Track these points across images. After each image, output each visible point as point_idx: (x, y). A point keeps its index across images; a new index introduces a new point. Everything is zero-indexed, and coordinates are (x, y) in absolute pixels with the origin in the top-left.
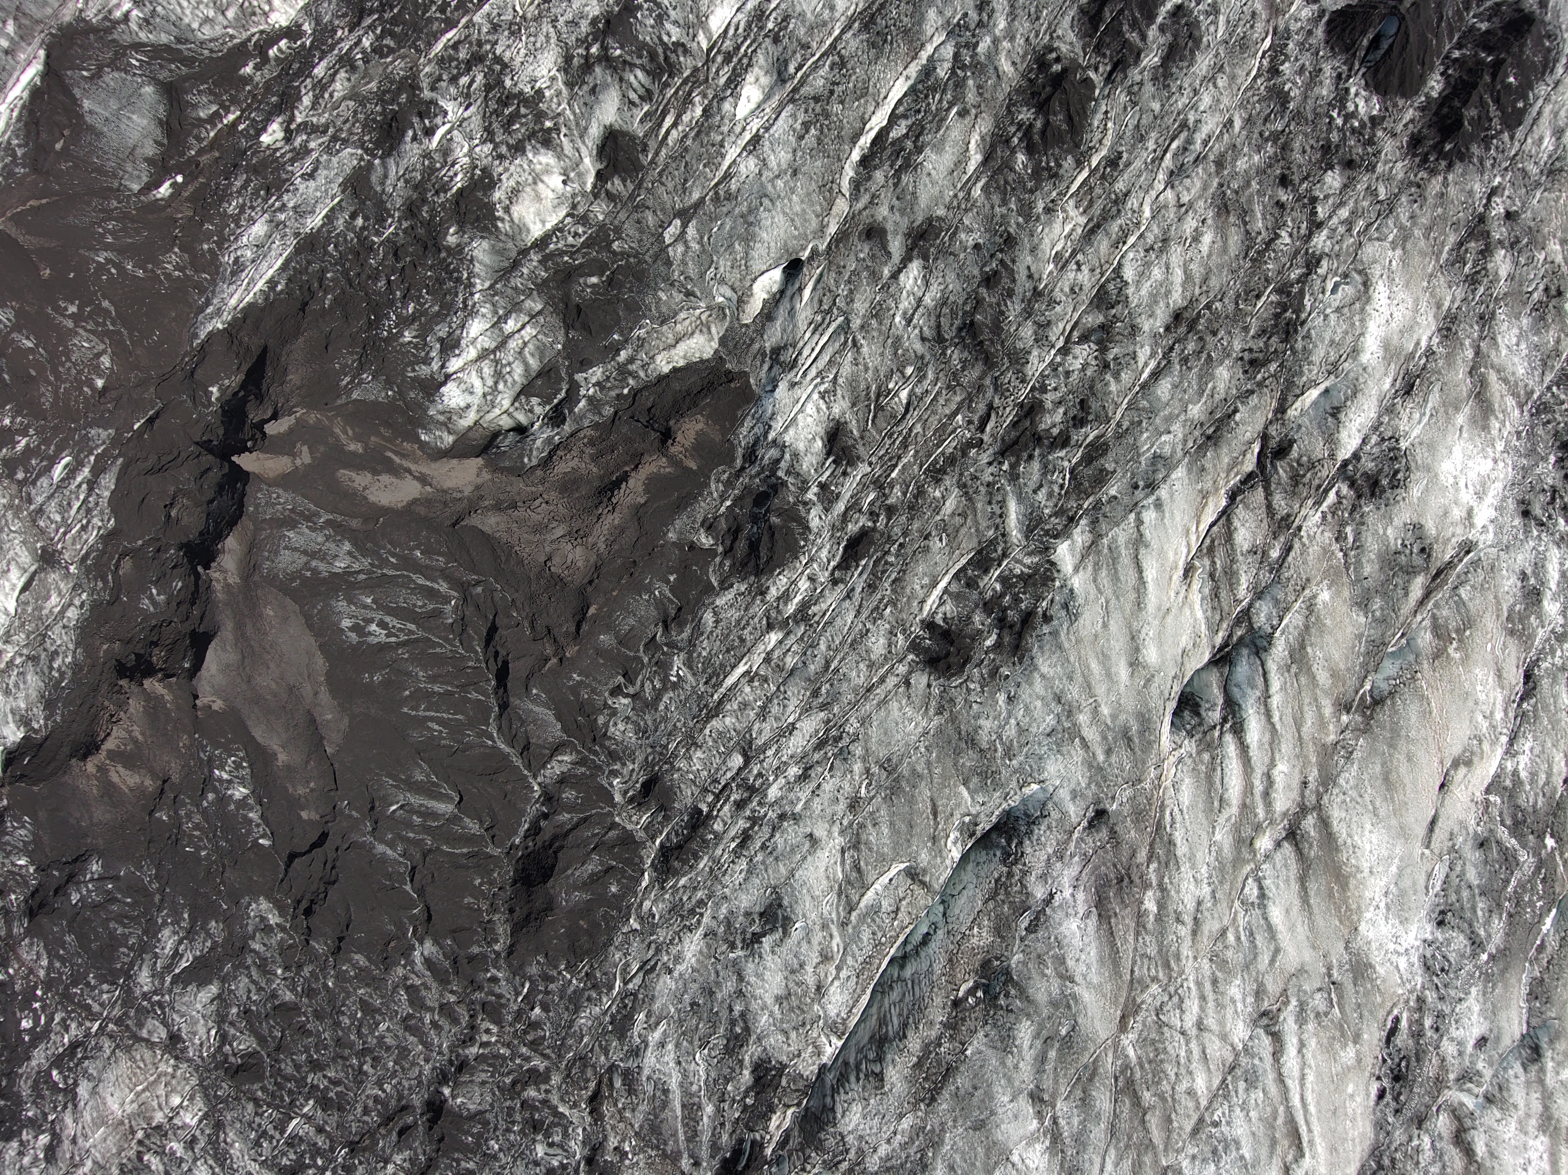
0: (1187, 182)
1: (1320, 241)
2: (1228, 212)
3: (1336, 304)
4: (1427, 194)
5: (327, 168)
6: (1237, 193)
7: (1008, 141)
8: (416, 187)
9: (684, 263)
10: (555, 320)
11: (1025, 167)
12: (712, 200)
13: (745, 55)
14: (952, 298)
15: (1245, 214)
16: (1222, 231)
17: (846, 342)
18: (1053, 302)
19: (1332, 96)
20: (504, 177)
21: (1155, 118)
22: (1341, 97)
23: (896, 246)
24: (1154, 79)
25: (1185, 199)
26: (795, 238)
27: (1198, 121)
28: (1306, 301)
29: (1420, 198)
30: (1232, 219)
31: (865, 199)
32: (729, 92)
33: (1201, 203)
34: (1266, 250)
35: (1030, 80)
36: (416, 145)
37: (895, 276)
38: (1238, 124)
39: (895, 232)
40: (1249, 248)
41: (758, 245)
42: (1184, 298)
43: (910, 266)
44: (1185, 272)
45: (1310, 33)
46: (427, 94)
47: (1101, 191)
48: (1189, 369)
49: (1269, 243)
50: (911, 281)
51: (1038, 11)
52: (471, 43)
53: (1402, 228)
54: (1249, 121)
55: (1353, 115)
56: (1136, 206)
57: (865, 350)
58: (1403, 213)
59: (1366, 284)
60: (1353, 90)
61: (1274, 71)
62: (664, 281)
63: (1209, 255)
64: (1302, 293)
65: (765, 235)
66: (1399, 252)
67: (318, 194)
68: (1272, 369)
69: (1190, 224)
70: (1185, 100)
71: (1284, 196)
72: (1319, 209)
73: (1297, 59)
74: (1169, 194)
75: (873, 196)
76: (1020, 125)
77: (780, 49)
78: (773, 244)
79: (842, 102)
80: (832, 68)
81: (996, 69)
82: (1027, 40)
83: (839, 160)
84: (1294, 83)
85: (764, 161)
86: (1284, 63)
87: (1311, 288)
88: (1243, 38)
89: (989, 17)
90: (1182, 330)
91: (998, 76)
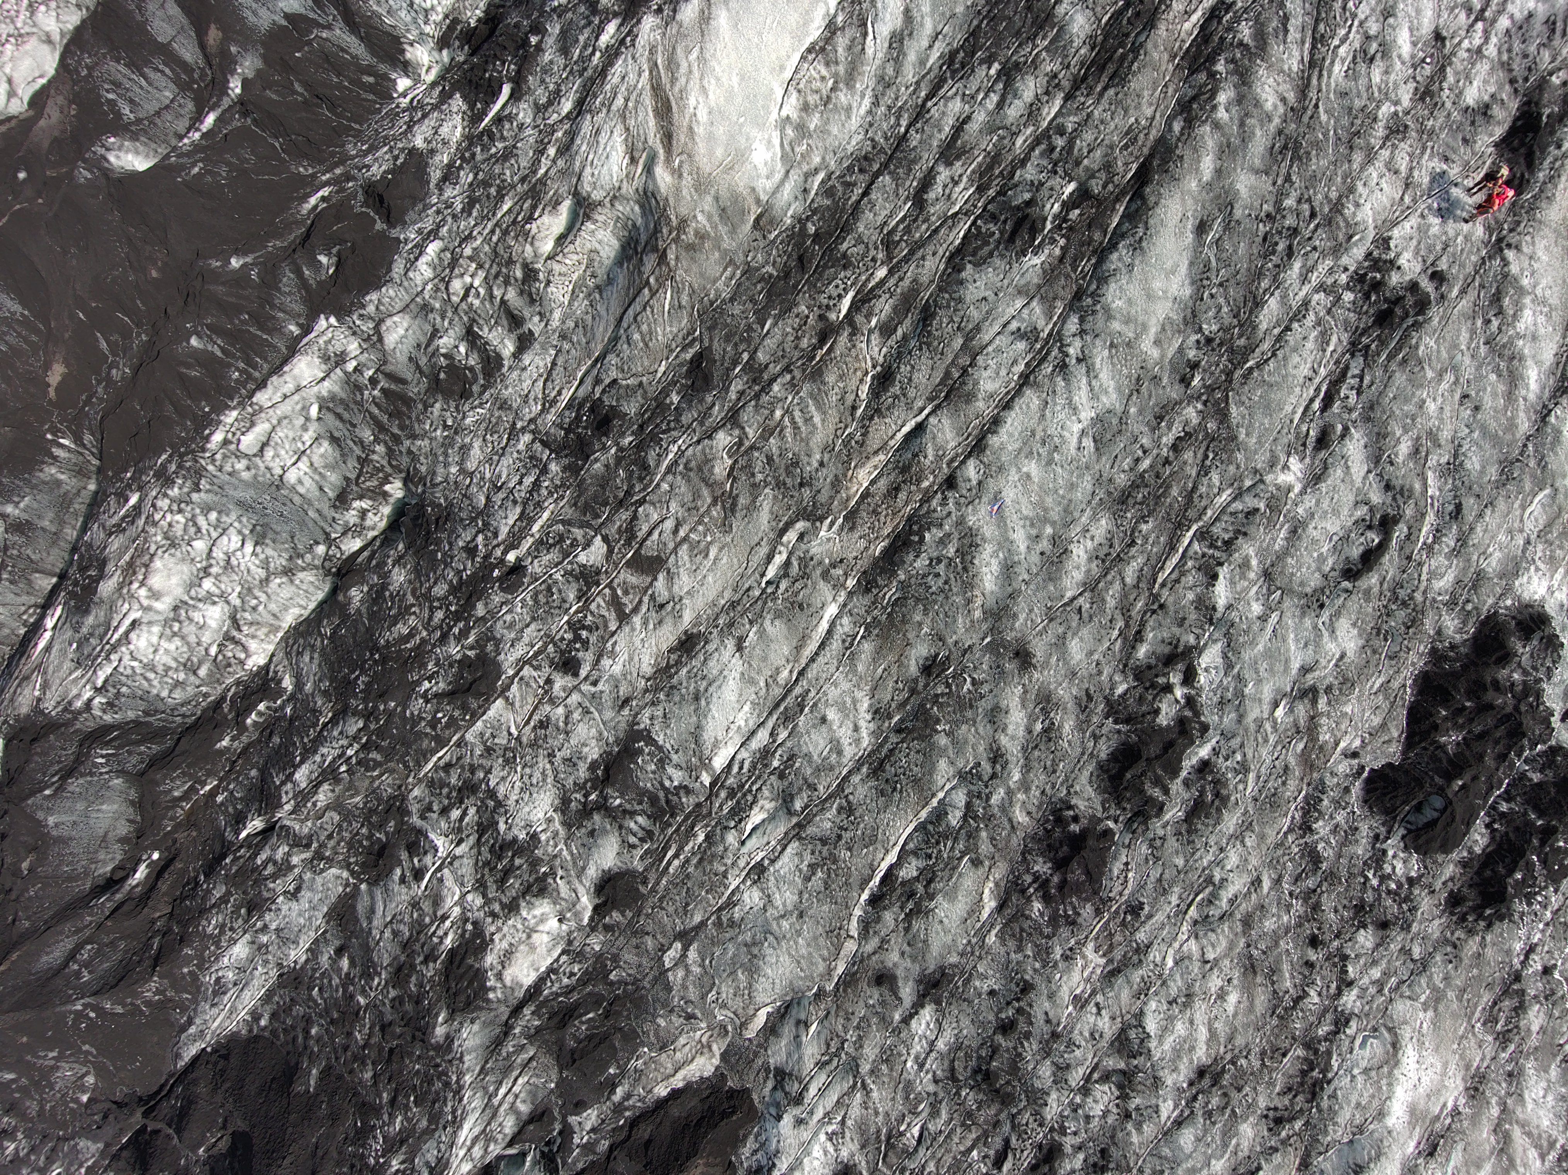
0: (1212, 936)
1: (1350, 1000)
2: (1255, 973)
3: (1364, 1064)
4: (1463, 955)
5: (311, 889)
6: (1264, 953)
7: (1023, 891)
8: (405, 946)
9: (684, 987)
10: (548, 1060)
11: (1042, 914)
12: (714, 924)
13: (750, 790)
14: (966, 1042)
15: (1273, 972)
16: (1248, 990)
17: (855, 1084)
18: (1071, 1044)
19: (1368, 855)
20: (496, 937)
21: (1179, 872)
22: (1378, 858)
23: (907, 992)
24: (1178, 834)
25: (1210, 956)
26: (801, 978)
27: (1224, 880)
28: (1333, 1062)
29: (1454, 959)
30: (1259, 979)
31: (874, 942)
32: (733, 824)
33: (1227, 962)
34: (1294, 1008)
35: (1046, 830)
36: (404, 890)
37: (906, 1020)
38: (1266, 884)
39: (906, 978)
40: (1276, 1007)
41: (762, 978)
42: (1208, 1055)
43: (922, 1012)
44: (1210, 1030)
45: (1347, 790)
46: (415, 820)
47: (1121, 939)
48: (1214, 1123)
49: (1297, 1000)
50: (923, 1026)
51: (1055, 764)
52: (463, 767)
53: (1434, 989)
54: (1278, 881)
55: (1389, 877)
56: (1158, 959)
57: (875, 1094)
58: (1437, 973)
59: (1395, 1045)
60: (1390, 853)
61: (1306, 828)
62: (663, 1007)
63: (1235, 1015)
64: (1329, 1053)
65: (769, 971)
66: (1430, 1014)
67: (302, 921)
68: (1297, 1127)
69: (1215, 982)
70: (1210, 857)
71: (1312, 955)
72: (1350, 969)
73: (1331, 817)
74: (1193, 946)
75: (883, 941)
76: (1036, 877)
77: (786, 785)
78: (777, 981)
79: (850, 849)
80: (839, 813)
81: (1010, 820)
82: (1043, 792)
83: (847, 907)
84: (1328, 843)
85: (769, 896)
86: (1317, 820)
87: (1338, 1046)
88: (1274, 795)
89: (1003, 768)
90: (1206, 1082)
91: (1013, 827)
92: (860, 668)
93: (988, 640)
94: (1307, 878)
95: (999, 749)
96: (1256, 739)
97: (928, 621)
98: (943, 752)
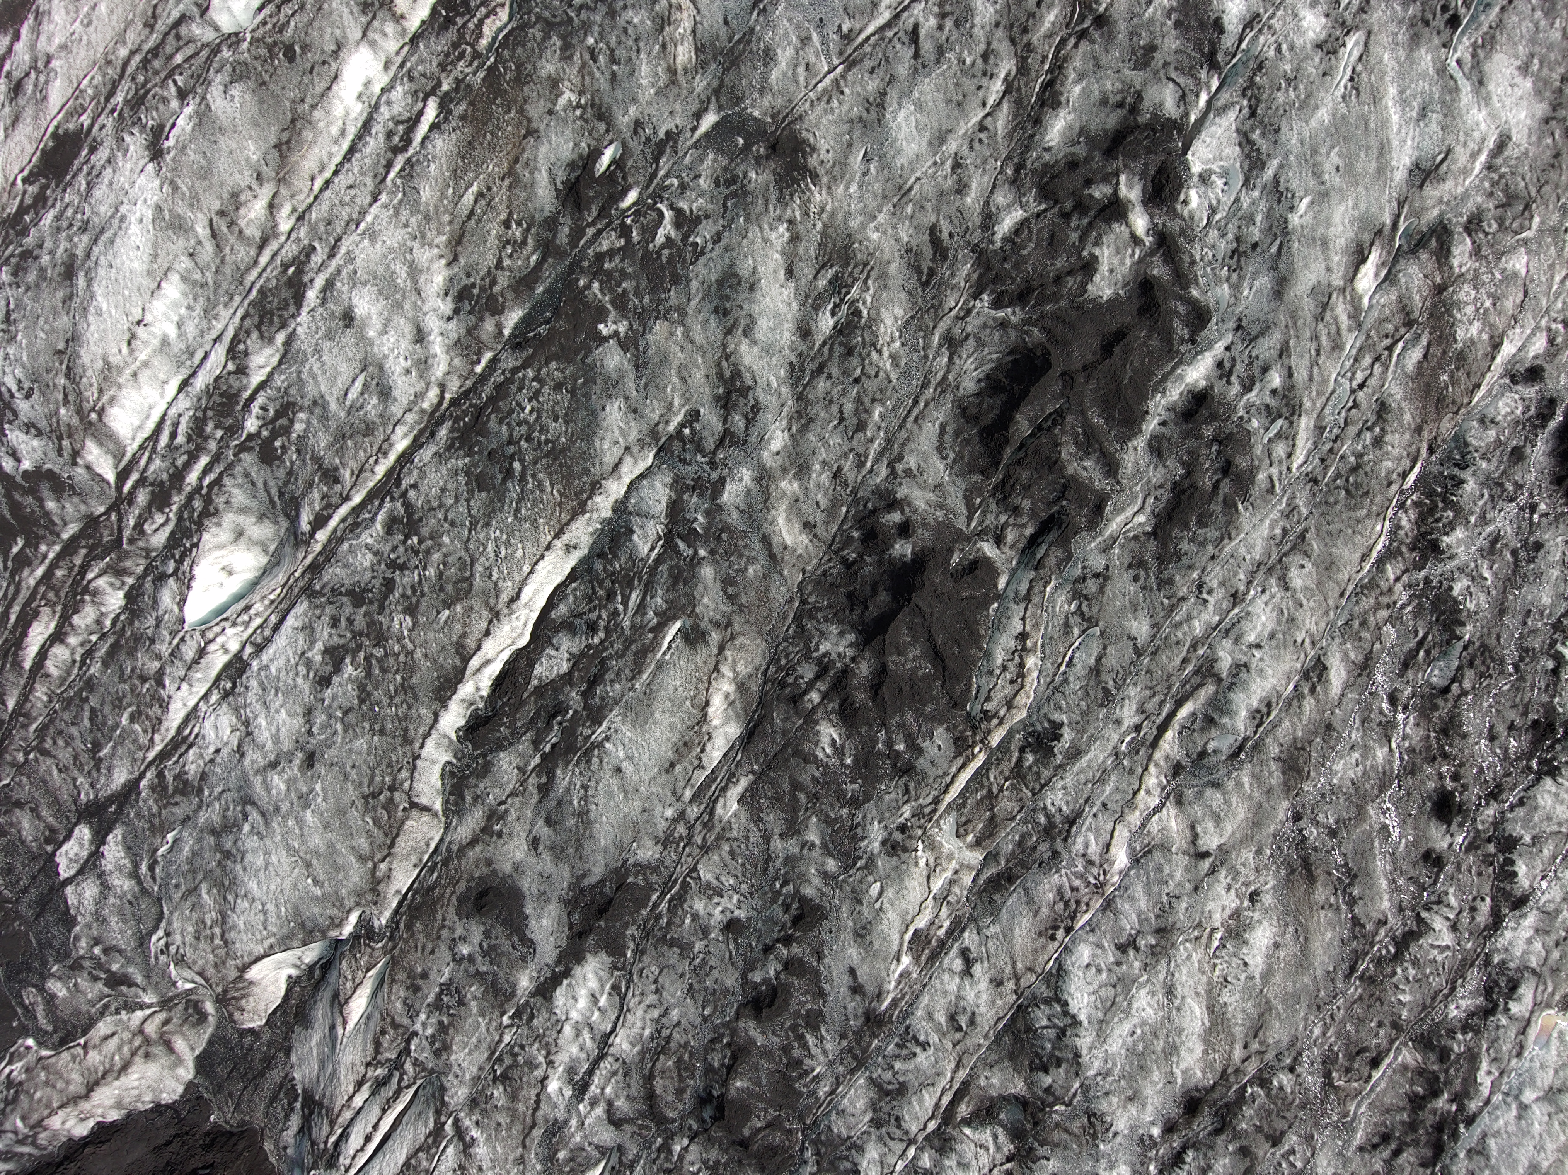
0: (1214, 797)
1: (1519, 938)
7: (796, 699)
9: (99, 919)
11: (839, 751)
12: (152, 788)
13: (198, 489)
14: (678, 1037)
15: (1353, 877)
16: (1296, 921)
17: (439, 1128)
18: (909, 1040)
21: (1139, 653)
23: (546, 926)
24: (1137, 564)
25: (1211, 840)
26: (316, 900)
27: (1241, 667)
28: (1481, 1074)
30: (1321, 894)
31: (474, 820)
32: (171, 566)
34: (1397, 958)
35: (847, 564)
37: (544, 992)
38: (1337, 676)
39: (543, 898)
40: (1357, 957)
41: (242, 904)
42: (1208, 1066)
43: (579, 971)
44: (1211, 1010)
49: (1404, 941)
50: (583, 1001)
51: (862, 410)
56: (1094, 851)
57: (481, 1151)
61: (1426, 547)
62: (60, 957)
63: (1268, 975)
65: (253, 885)
69: (1222, 902)
71: (1443, 839)
72: (1521, 869)
73: (1483, 519)
74: (1171, 821)
75: (493, 816)
76: (824, 667)
77: (281, 473)
78: (270, 907)
79: (411, 610)
80: (389, 530)
81: (766, 540)
82: (837, 475)
83: (407, 741)
84: (1476, 578)
85: (247, 723)
86: (1450, 527)
87: (1494, 1041)
88: (1355, 469)
89: (750, 422)
90: (1203, 1124)
91: (772, 556)
92: (427, 193)
93: (710, 120)
94: (1429, 661)
95: (737, 373)
96: (1316, 337)
97: (572, 73)
98: (613, 386)
